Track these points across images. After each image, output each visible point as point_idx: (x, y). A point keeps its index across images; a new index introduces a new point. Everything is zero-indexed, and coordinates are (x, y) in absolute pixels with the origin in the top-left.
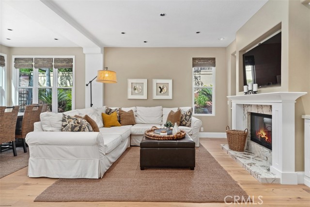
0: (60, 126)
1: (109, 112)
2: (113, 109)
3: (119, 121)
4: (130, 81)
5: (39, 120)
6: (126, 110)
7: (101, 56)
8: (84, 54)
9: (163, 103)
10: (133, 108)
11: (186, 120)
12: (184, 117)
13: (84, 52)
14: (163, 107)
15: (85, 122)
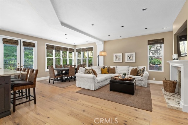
0: (84, 72)
1: (104, 68)
2: (106, 66)
3: (108, 72)
4: (115, 55)
5: (79, 70)
6: (112, 67)
7: (103, 45)
8: (97, 45)
9: (130, 64)
10: (115, 67)
11: (140, 73)
12: (139, 71)
13: (96, 44)
14: (130, 66)
15: (91, 71)
